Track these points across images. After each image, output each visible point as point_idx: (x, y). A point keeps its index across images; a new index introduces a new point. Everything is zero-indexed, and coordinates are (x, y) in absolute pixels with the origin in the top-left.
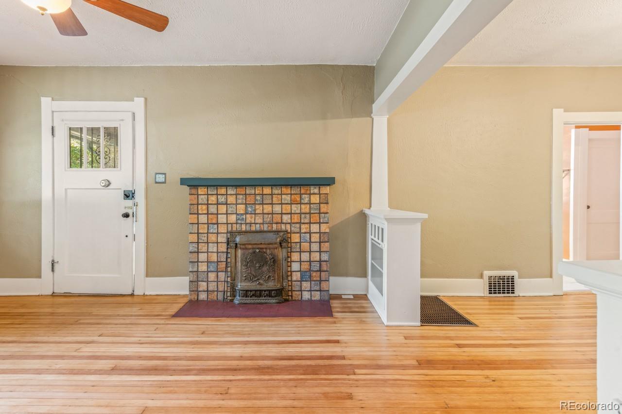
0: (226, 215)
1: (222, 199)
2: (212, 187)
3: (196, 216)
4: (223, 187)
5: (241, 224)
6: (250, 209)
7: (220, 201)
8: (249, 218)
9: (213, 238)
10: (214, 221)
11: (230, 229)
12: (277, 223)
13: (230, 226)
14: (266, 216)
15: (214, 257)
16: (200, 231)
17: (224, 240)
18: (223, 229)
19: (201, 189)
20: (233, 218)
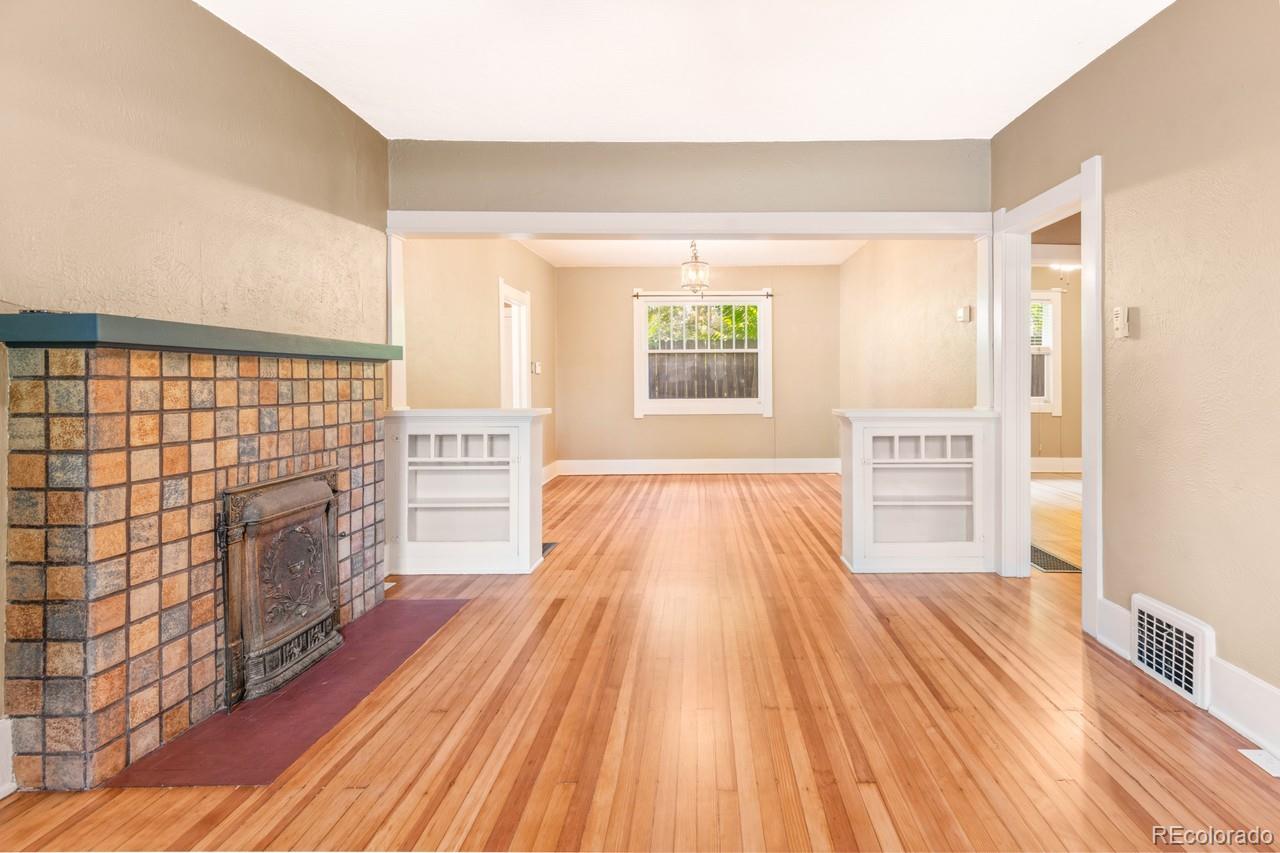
0: (212, 444)
1: (201, 394)
2: (174, 355)
3: (121, 456)
4: (206, 356)
5: (249, 464)
6: (267, 421)
7: (197, 399)
8: (267, 447)
9: (175, 524)
10: (180, 468)
11: (222, 486)
12: (315, 452)
13: (222, 474)
14: (298, 435)
15: (179, 589)
16: (135, 511)
17: (208, 523)
18: (204, 489)
19: (139, 357)
20: (229, 451)
